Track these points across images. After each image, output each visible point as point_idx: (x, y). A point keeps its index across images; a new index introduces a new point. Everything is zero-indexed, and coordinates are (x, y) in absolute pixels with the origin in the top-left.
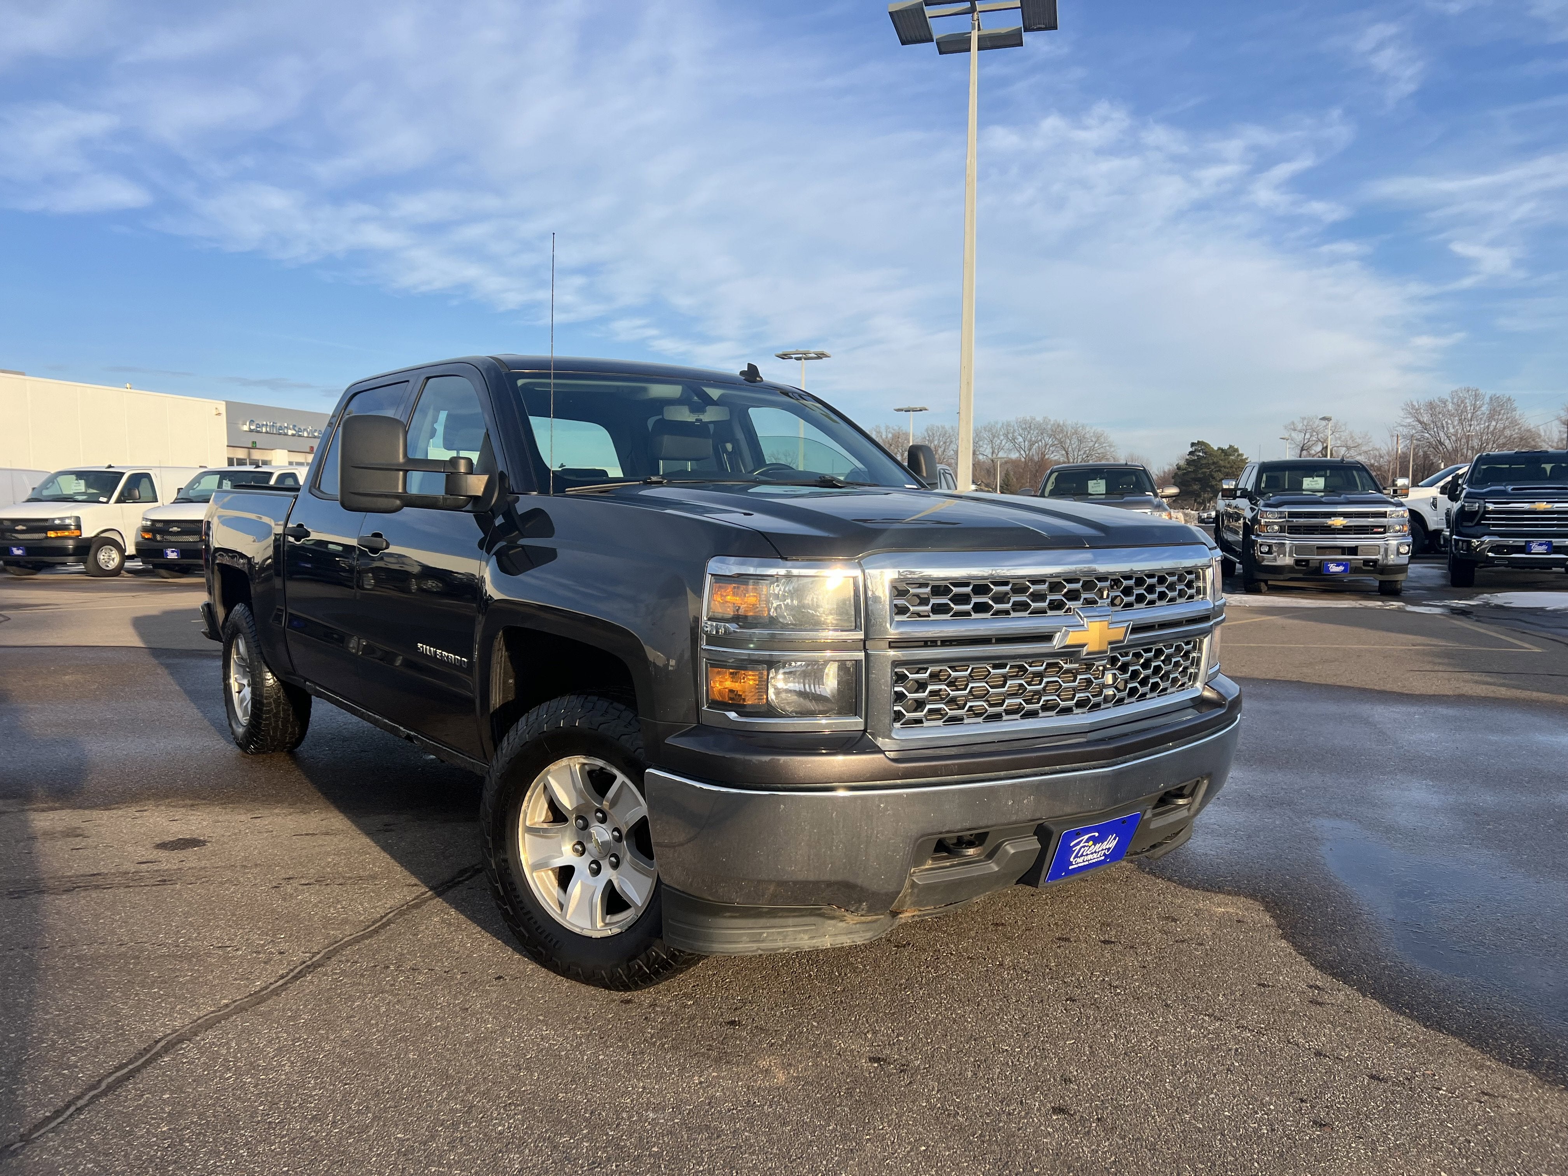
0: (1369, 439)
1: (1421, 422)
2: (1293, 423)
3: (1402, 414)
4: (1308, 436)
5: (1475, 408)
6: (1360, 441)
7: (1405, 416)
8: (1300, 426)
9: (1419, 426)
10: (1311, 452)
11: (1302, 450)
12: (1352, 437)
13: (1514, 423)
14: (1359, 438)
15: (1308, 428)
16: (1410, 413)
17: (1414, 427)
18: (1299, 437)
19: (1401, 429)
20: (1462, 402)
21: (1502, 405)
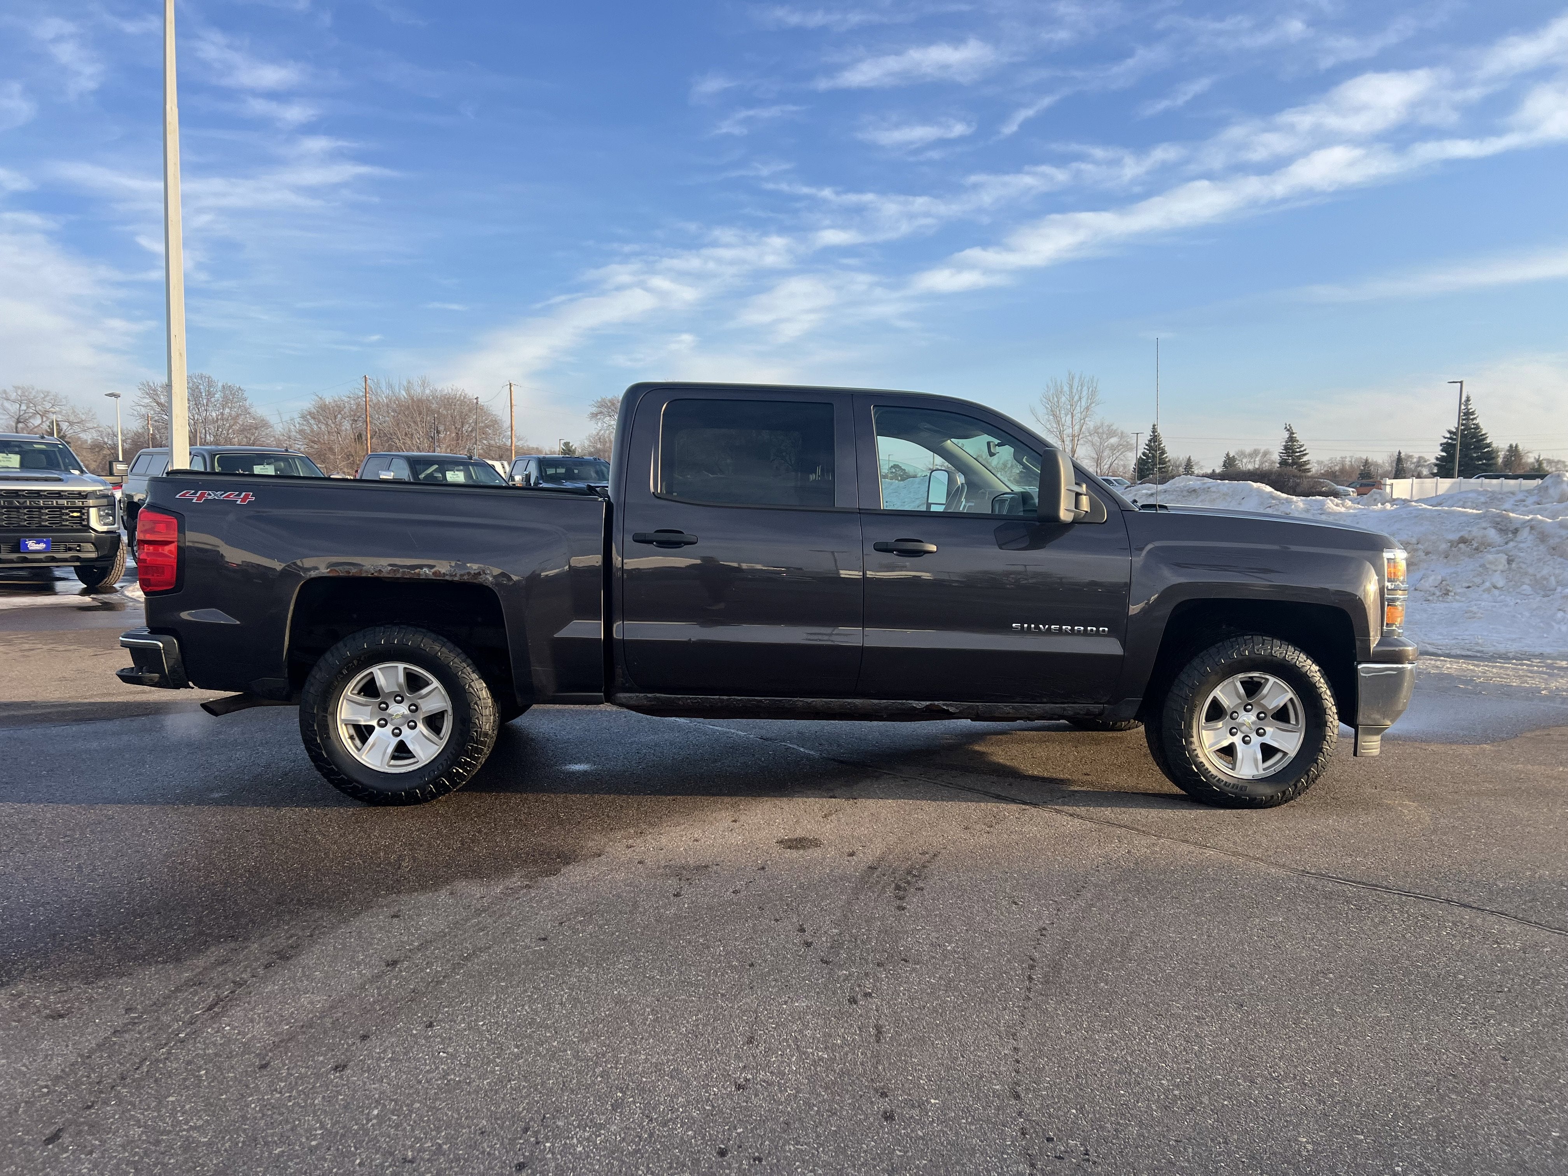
0: (93, 415)
1: (158, 403)
2: (5, 392)
3: (139, 393)
4: (24, 407)
5: (210, 395)
6: (83, 417)
7: (143, 396)
8: (13, 396)
9: (158, 409)
10: (28, 425)
11: (18, 422)
12: (74, 412)
13: (246, 412)
14: (83, 414)
15: (23, 398)
16: (148, 394)
17: (152, 409)
18: (13, 408)
19: (138, 408)
20: (197, 387)
21: (234, 394)
